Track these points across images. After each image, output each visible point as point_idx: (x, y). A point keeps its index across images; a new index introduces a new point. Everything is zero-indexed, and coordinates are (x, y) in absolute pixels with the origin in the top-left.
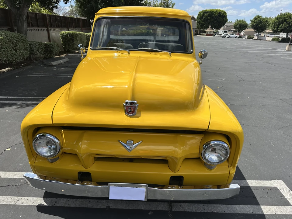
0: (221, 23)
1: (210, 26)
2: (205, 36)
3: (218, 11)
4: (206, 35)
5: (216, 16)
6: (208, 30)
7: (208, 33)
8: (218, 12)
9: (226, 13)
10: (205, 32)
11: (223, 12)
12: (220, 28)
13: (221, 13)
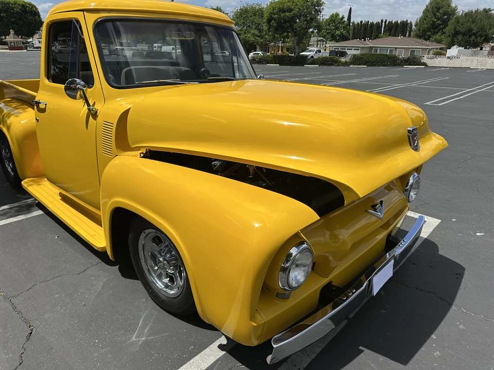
0: (33, 25)
1: (12, 32)
2: (8, 51)
3: (20, 3)
4: (11, 49)
5: (17, 12)
6: (11, 38)
7: (13, 44)
8: (19, 5)
9: (35, 7)
10: (5, 43)
11: (29, 4)
12: (34, 34)
13: (27, 7)
